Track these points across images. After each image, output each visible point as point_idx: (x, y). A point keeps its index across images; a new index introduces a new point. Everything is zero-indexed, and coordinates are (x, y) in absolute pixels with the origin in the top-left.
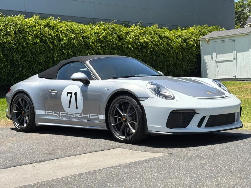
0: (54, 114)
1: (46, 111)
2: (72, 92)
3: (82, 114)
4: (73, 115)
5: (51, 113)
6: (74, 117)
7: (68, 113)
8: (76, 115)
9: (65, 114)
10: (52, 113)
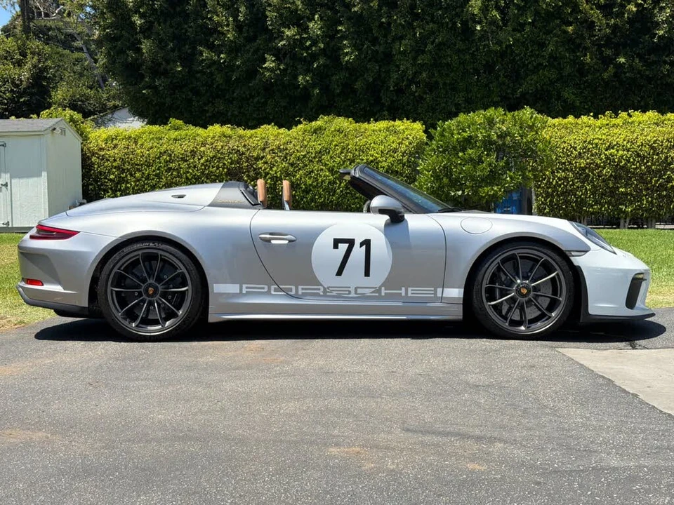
0: (273, 292)
1: (244, 286)
2: (354, 240)
3: (383, 288)
4: (347, 292)
5: (263, 288)
6: (353, 295)
7: (328, 288)
8: (359, 291)
9: (319, 289)
10: (266, 290)
